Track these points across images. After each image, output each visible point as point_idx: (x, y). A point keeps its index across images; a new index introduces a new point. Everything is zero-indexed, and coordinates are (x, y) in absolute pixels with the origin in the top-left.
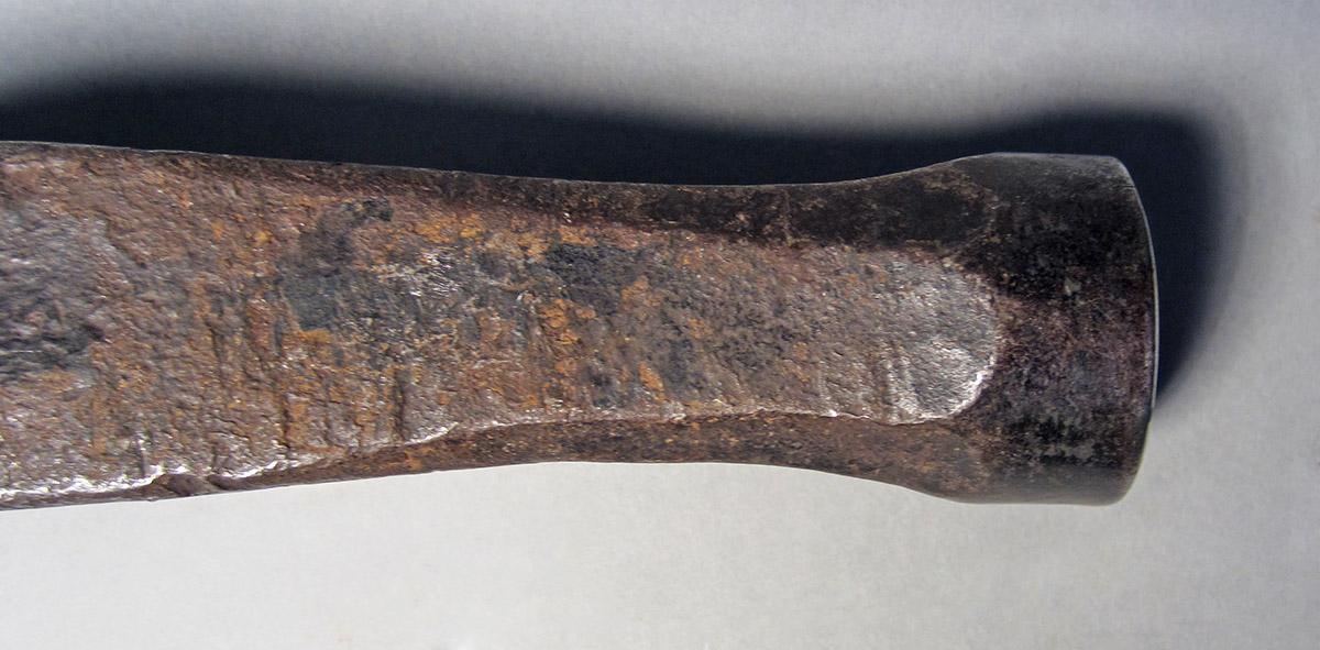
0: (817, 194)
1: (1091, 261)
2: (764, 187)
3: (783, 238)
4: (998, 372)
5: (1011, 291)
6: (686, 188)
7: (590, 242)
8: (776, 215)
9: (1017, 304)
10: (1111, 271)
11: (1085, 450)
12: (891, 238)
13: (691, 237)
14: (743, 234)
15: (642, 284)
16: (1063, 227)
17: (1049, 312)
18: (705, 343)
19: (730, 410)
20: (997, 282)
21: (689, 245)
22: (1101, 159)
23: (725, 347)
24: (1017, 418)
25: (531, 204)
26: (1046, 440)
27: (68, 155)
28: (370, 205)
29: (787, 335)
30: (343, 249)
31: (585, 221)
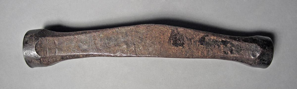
0: (244, 38)
1: (269, 46)
2: (239, 37)
3: (241, 42)
4: (260, 55)
5: (262, 48)
6: (232, 36)
7: (225, 40)
8: (240, 39)
9: (262, 49)
10: (270, 47)
11: (266, 62)
12: (251, 42)
13: (233, 41)
14: (238, 41)
15: (229, 44)
16: (266, 43)
17: (265, 50)
18: (234, 50)
19: (236, 56)
20: (261, 47)
21: (234, 41)
22: (268, 37)
23: (236, 50)
24: (261, 59)
25: (220, 36)
26: (263, 61)
27: (183, 28)
28: (207, 35)
29: (241, 50)
30: (204, 38)
31: (225, 38)
